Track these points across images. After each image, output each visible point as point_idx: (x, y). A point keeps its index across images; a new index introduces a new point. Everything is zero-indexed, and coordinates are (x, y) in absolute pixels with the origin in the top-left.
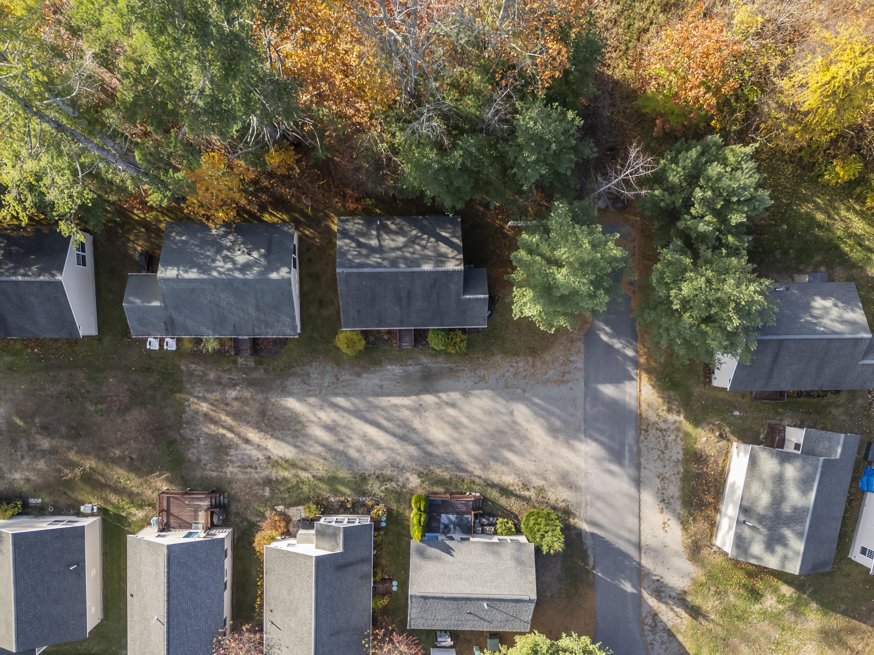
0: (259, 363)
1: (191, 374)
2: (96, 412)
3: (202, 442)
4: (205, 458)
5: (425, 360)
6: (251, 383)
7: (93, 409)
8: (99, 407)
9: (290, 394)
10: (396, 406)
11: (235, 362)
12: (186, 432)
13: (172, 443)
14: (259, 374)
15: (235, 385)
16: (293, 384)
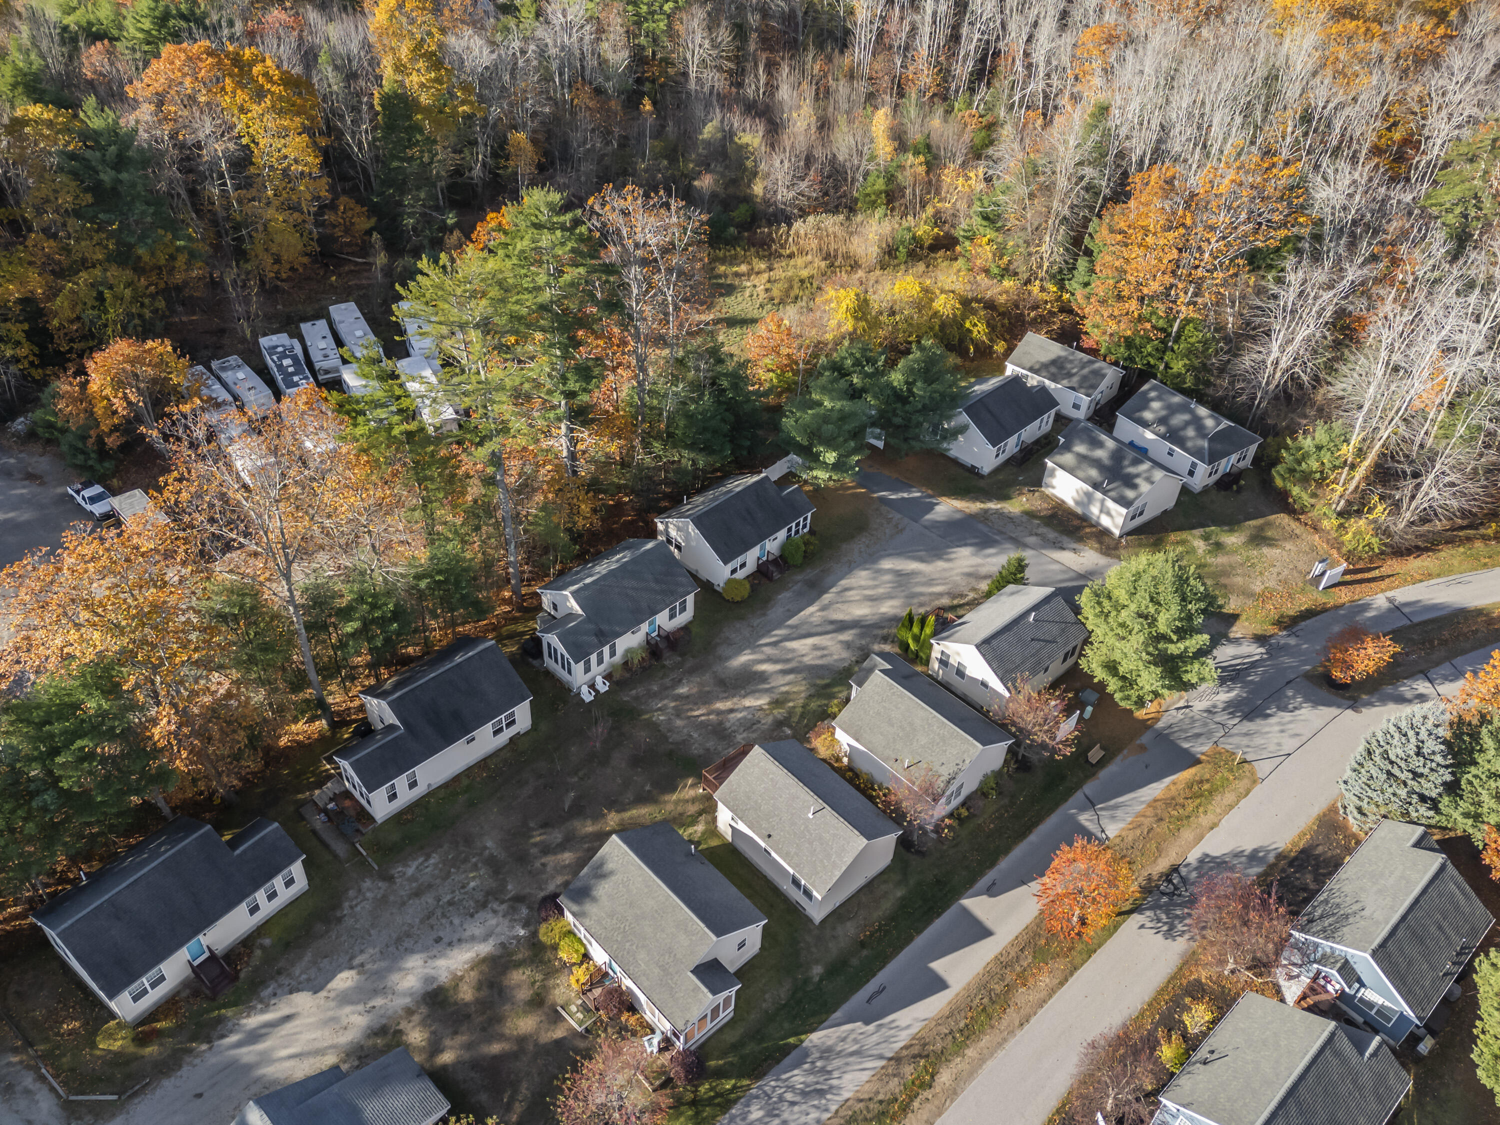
0: (683, 655)
1: (637, 698)
2: (581, 779)
3: (695, 735)
4: (710, 744)
5: (799, 577)
6: (692, 671)
7: (576, 779)
8: (581, 774)
9: (728, 658)
10: (812, 614)
11: (664, 666)
12: (674, 737)
13: (670, 754)
14: (690, 663)
15: (680, 681)
16: (722, 650)
